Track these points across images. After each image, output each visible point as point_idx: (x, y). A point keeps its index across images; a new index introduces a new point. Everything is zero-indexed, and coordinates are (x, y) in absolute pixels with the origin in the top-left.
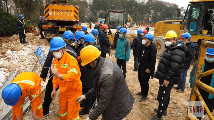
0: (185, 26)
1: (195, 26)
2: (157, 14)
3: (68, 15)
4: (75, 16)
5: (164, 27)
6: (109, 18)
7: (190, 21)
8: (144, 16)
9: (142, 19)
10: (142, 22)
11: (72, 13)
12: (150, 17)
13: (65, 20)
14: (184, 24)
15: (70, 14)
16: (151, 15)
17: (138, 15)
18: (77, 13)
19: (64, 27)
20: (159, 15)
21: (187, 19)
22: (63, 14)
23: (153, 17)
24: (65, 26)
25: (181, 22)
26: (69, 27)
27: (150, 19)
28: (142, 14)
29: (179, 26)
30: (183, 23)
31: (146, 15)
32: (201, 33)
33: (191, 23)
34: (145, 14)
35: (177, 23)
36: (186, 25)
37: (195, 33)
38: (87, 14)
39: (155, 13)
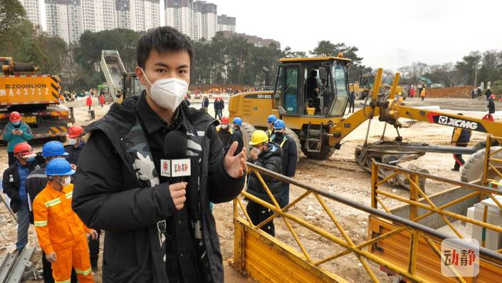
0: (280, 102)
1: (295, 100)
2: (238, 64)
3: (40, 93)
4: (54, 94)
5: (245, 104)
6: (132, 91)
7: (285, 94)
8: (210, 70)
9: (207, 77)
10: (206, 83)
11: (47, 89)
12: (224, 71)
13: (35, 103)
14: (277, 99)
15: (43, 92)
16: (225, 68)
17: (197, 68)
18: (57, 89)
19: (31, 116)
20: (242, 66)
21: (280, 89)
22: (30, 92)
23: (229, 70)
24: (34, 114)
25: (272, 95)
26: (41, 114)
27: (224, 75)
28: (204, 65)
29: (270, 102)
30: (275, 96)
31: (214, 67)
32: (305, 112)
33: (288, 96)
34: (212, 66)
35: (266, 96)
36: (280, 100)
37: (295, 114)
38: (66, 70)
39: (234, 62)
